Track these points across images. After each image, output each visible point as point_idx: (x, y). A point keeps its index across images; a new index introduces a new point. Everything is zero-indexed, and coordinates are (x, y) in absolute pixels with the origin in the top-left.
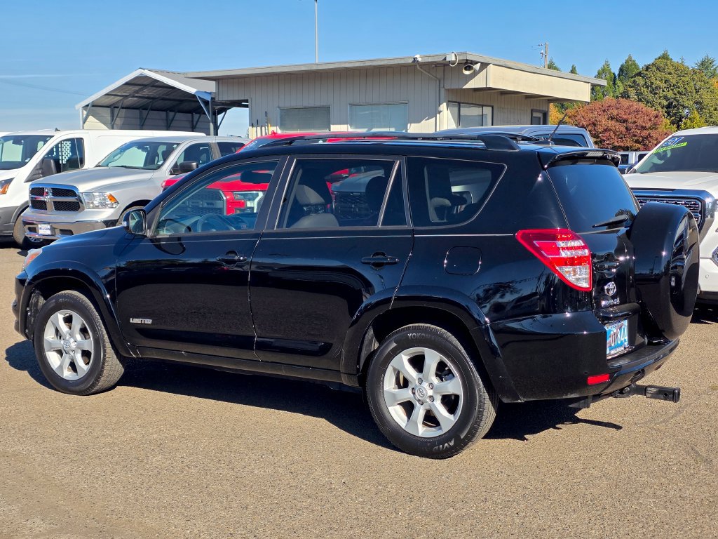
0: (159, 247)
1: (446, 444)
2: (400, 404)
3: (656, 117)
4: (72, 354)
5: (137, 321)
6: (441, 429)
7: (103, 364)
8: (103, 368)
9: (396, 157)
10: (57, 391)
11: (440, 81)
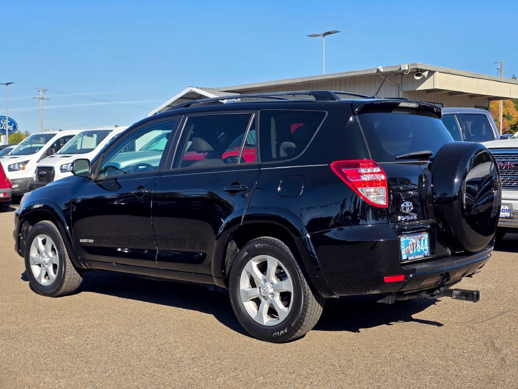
0: (100, 186)
1: (282, 332)
2: (251, 300)
4: (46, 266)
5: (84, 241)
6: (279, 319)
7: (65, 273)
8: (64, 276)
9: (253, 111)
10: (38, 293)
11: (399, 85)
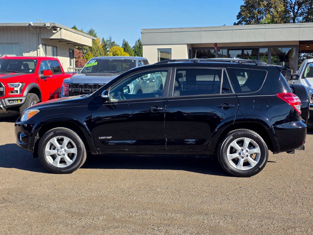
2: (232, 159)
3: (79, 53)
9: (222, 68)
11: (38, 34)
